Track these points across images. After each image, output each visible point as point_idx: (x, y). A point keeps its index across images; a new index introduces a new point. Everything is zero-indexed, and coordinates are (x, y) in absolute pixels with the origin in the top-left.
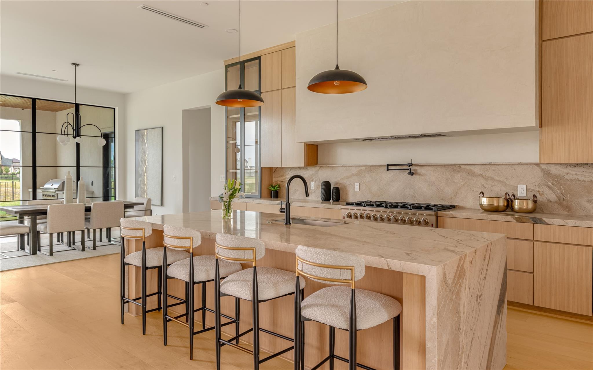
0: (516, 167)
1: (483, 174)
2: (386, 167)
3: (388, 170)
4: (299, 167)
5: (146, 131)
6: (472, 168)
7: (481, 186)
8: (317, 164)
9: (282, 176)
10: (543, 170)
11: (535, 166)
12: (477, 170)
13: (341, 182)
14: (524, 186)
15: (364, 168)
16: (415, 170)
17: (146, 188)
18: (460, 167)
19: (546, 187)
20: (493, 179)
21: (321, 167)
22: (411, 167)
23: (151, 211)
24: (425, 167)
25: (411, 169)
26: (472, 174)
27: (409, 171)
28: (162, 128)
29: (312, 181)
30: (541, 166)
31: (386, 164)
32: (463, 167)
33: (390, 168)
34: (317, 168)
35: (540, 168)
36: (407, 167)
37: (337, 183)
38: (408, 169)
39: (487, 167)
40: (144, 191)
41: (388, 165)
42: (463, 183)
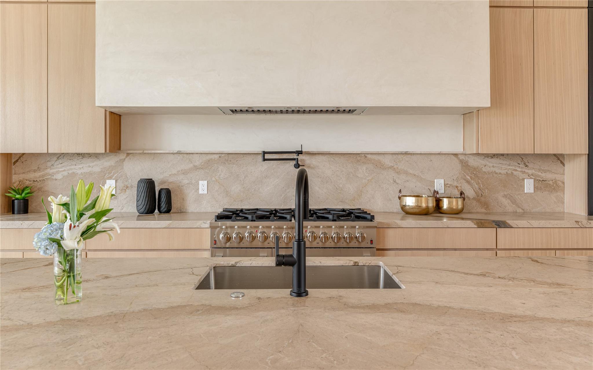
0: (432, 157)
1: (395, 167)
2: (260, 158)
3: (265, 160)
4: (78, 154)
6: (380, 158)
7: (392, 182)
8: (119, 149)
9: (35, 171)
10: (461, 161)
11: (453, 156)
12: (387, 161)
13: (171, 180)
14: (442, 181)
15: (216, 156)
16: (303, 160)
18: (366, 157)
19: (464, 181)
20: (406, 173)
21: (128, 154)
22: (301, 157)
24: (317, 157)
25: (297, 159)
26: (380, 166)
27: (294, 162)
29: (110, 178)
30: (459, 156)
31: (260, 150)
32: (369, 156)
33: (267, 156)
34: (122, 156)
35: (458, 158)
36: (295, 156)
37: (163, 182)
38: (294, 159)
39: (400, 157)
41: (264, 153)
42: (370, 178)
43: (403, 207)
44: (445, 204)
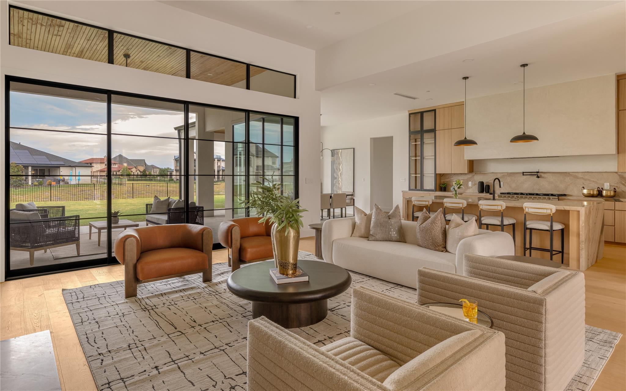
0: (603, 174)
1: (584, 178)
2: (522, 174)
3: (523, 175)
4: (460, 174)
5: (340, 150)
6: (576, 174)
7: (582, 184)
8: (473, 171)
9: (447, 179)
10: (619, 175)
11: (615, 173)
12: (580, 175)
13: (490, 182)
14: (608, 184)
15: (506, 174)
16: (541, 175)
17: (341, 186)
18: (569, 174)
19: (621, 184)
20: (589, 180)
21: (476, 173)
22: (538, 174)
23: (354, 199)
24: (547, 174)
25: (538, 175)
26: (576, 177)
27: (537, 176)
28: (354, 148)
29: (470, 181)
30: (618, 173)
31: (522, 171)
32: (571, 173)
33: (524, 174)
34: (474, 174)
35: (618, 174)
36: (536, 174)
37: (487, 183)
38: (536, 175)
39: (586, 173)
40: (339, 188)
41: (523, 173)
42: (571, 182)
43: (583, 194)
44: (604, 193)
